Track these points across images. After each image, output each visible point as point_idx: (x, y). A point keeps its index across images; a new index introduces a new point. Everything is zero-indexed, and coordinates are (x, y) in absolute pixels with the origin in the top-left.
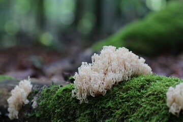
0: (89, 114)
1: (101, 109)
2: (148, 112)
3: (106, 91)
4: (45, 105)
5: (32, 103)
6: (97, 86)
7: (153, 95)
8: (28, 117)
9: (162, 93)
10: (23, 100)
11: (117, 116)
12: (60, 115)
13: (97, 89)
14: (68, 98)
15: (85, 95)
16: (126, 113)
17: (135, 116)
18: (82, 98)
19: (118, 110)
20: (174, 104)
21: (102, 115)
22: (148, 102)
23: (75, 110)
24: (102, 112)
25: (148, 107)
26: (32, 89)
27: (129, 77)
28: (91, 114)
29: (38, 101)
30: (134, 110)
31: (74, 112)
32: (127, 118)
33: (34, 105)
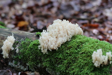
0: (49, 61)
1: (56, 59)
2: (82, 64)
3: (58, 48)
4: (24, 53)
5: (16, 50)
6: (53, 46)
8: (14, 58)
10: (11, 48)
11: (65, 64)
12: (33, 59)
14: (36, 49)
16: (70, 63)
17: (75, 65)
18: (45, 51)
19: (65, 60)
20: (97, 61)
21: (57, 62)
23: (41, 57)
25: (82, 61)
26: (15, 41)
29: (19, 49)
30: (74, 62)
32: (71, 66)
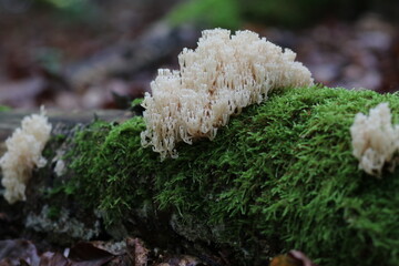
0: (182, 183)
1: (208, 171)
2: (312, 173)
3: (216, 130)
4: (84, 167)
5: (54, 165)
6: (197, 120)
7: (321, 132)
8: (48, 196)
9: (340, 127)
10: (35, 159)
11: (245, 184)
12: (119, 188)
13: (195, 128)
14: (133, 150)
15: (172, 142)
16: (265, 177)
17: (283, 182)
18: (164, 148)
19: (245, 170)
20: (369, 151)
21: (212, 182)
22: (310, 149)
23: (150, 175)
24: (211, 177)
25: (313, 161)
26: (52, 133)
27: (263, 95)
28: (187, 182)
29: (67, 160)
30: (281, 170)
31: (149, 180)
32: (267, 187)
33: (60, 168)
